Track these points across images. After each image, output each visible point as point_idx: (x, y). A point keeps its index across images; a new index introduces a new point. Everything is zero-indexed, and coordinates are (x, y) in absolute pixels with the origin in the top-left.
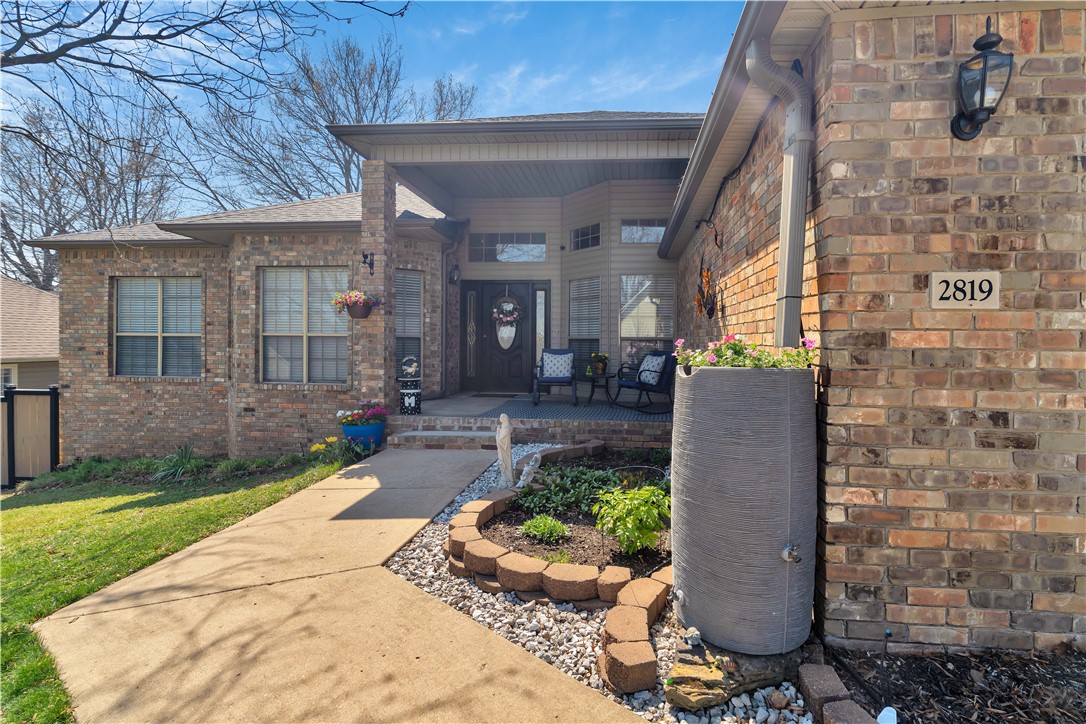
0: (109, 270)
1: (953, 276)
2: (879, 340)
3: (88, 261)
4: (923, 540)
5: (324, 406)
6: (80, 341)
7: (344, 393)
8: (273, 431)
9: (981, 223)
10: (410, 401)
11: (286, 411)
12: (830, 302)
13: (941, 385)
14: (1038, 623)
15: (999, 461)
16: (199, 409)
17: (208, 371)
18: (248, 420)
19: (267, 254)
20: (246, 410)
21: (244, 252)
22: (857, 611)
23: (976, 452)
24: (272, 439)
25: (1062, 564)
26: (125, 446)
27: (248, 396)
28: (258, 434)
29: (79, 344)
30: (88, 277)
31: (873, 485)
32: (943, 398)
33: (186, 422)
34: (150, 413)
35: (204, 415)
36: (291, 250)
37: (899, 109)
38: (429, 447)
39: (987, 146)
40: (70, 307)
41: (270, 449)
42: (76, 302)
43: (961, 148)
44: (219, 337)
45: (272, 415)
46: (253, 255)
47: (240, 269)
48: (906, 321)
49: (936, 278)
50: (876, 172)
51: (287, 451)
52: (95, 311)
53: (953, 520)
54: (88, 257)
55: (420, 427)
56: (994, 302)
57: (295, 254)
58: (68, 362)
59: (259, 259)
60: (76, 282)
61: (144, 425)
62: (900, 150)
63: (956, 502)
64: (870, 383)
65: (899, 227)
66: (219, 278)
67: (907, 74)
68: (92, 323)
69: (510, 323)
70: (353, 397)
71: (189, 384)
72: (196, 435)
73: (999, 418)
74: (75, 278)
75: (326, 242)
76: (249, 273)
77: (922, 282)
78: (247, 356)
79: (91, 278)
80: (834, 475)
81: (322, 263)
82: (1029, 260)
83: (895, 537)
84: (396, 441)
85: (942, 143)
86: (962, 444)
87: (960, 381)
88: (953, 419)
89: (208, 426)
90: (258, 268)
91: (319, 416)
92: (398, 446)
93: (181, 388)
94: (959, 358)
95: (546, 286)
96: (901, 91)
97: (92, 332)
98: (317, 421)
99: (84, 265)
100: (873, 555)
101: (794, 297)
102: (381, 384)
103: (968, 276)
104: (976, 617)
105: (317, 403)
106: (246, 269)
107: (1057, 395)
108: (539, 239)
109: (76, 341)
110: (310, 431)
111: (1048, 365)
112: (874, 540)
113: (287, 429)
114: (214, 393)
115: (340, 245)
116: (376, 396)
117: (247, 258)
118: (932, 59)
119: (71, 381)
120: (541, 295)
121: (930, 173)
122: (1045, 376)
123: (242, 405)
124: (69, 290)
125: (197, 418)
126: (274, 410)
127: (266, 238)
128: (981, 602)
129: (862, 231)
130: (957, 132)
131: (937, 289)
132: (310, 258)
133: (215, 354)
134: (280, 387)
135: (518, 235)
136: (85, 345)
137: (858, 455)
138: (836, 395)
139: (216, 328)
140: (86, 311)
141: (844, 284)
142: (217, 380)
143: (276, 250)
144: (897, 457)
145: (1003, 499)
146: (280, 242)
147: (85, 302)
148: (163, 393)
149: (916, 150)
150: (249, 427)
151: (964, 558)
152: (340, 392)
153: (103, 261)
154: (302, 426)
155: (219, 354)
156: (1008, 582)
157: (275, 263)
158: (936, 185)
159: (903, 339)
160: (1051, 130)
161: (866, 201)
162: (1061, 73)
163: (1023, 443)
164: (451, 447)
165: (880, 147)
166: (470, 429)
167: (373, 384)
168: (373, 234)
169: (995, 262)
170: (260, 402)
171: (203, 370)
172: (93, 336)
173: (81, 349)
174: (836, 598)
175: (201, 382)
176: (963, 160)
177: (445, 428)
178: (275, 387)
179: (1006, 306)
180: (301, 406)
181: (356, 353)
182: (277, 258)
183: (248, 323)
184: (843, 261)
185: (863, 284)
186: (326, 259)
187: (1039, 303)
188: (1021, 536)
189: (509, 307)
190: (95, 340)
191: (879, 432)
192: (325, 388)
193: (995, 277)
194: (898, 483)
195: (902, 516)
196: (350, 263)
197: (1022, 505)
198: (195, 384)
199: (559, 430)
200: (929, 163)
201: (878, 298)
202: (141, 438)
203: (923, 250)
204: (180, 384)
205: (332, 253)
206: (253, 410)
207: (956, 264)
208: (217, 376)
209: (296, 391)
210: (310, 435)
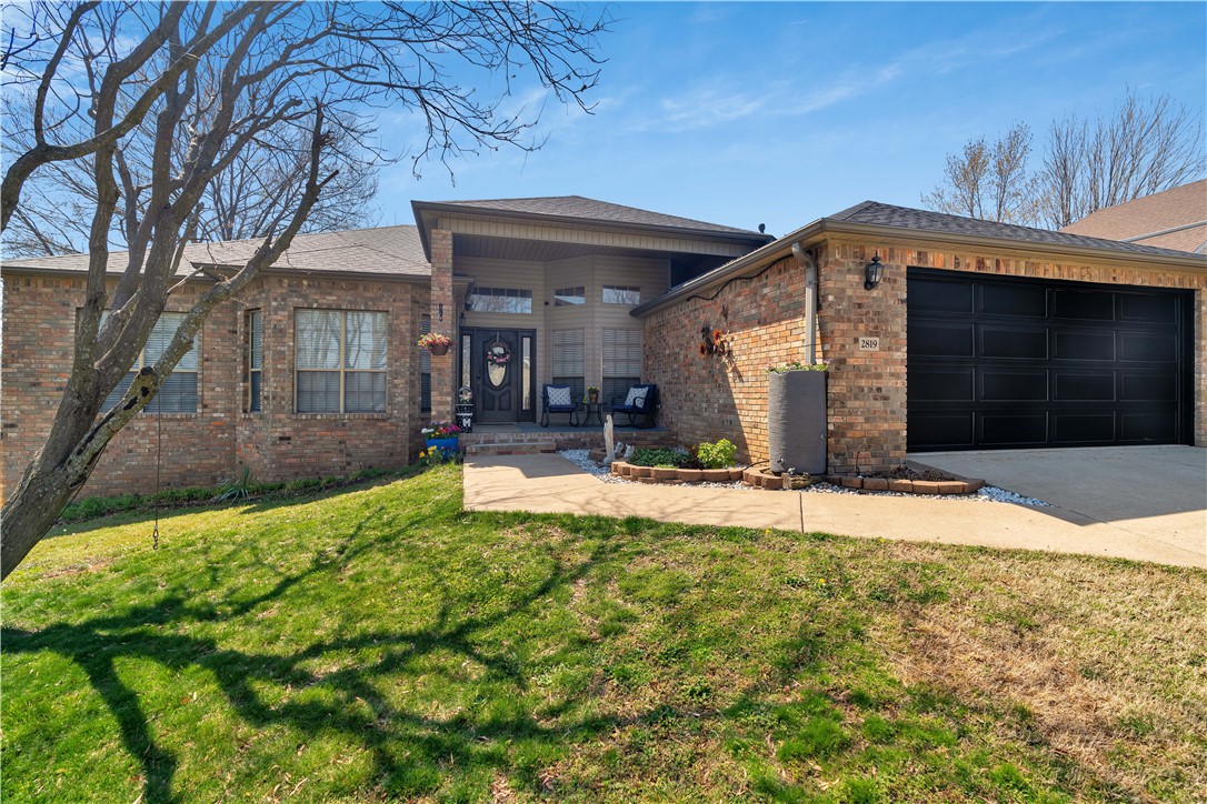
0: (76, 301)
1: (865, 339)
2: (843, 361)
3: (46, 290)
4: (858, 434)
5: (364, 433)
6: (33, 375)
7: (384, 420)
8: (310, 457)
9: (873, 320)
10: (467, 422)
11: (325, 438)
12: (827, 347)
13: (862, 378)
14: (890, 462)
15: (879, 405)
16: (194, 445)
17: (205, 406)
18: (283, 448)
19: (305, 297)
20: (281, 439)
21: (281, 294)
22: (838, 462)
23: (873, 401)
24: (309, 464)
25: (897, 440)
26: (95, 487)
27: (284, 426)
28: (294, 460)
29: (32, 380)
30: (46, 308)
31: (842, 415)
32: (863, 383)
33: (177, 458)
34: (130, 451)
35: (199, 450)
36: (331, 294)
37: (849, 277)
38: (500, 453)
39: (874, 293)
40: (19, 338)
41: (307, 474)
42: (28, 334)
43: (867, 293)
44: (220, 372)
45: (310, 443)
46: (290, 297)
47: (276, 310)
48: (852, 355)
49: (861, 339)
50: (842, 299)
51: (325, 474)
52: (56, 344)
53: (866, 426)
54: (45, 286)
55: (482, 441)
56: (877, 349)
57: (335, 298)
58: (15, 398)
59: (296, 300)
60: (27, 312)
61: (122, 464)
62: (849, 292)
63: (867, 420)
64: (841, 377)
65: (849, 320)
66: (220, 315)
67: (851, 265)
68: (52, 357)
69: (500, 365)
70: (392, 424)
71: (182, 420)
72: (189, 470)
73: (879, 389)
74: (27, 307)
75: (365, 289)
76: (286, 313)
77: (856, 340)
78: (283, 389)
79: (50, 309)
80: (831, 412)
81: (363, 308)
82: (887, 334)
83: (850, 434)
84: (474, 450)
85: (862, 291)
86: (869, 400)
87: (868, 377)
88: (866, 390)
89: (204, 462)
90: (296, 308)
91: (358, 442)
92: (475, 454)
93: (171, 424)
94: (867, 368)
95: (532, 334)
96: (849, 271)
97: (51, 366)
98: (356, 446)
99: (40, 294)
100: (843, 441)
101: (814, 345)
102: (449, 409)
103: (870, 339)
104: (873, 461)
105: (356, 430)
106: (283, 310)
107: (894, 381)
108: (524, 294)
109: (27, 375)
110: (348, 455)
111: (892, 371)
112: (843, 435)
113: (325, 455)
114: (211, 428)
115: (380, 293)
116: (444, 418)
117: (284, 299)
118: (859, 260)
119: (19, 420)
120: (527, 341)
121: (858, 301)
122: (892, 375)
123: (277, 435)
124: (17, 320)
125: (191, 453)
126: (311, 438)
127: (305, 282)
128: (874, 456)
129: (838, 321)
130: (866, 287)
131: (861, 343)
132: (350, 302)
133: (213, 390)
134: (319, 417)
135: (521, 291)
136: (41, 380)
137: (838, 404)
138: (830, 381)
139: (214, 364)
140: (42, 343)
141: (833, 340)
142: (215, 415)
143: (315, 294)
144: (850, 404)
145: (880, 418)
146: (319, 286)
147: (41, 334)
148: (148, 430)
149: (854, 292)
150: (284, 454)
151: (870, 440)
152: (378, 420)
153: (67, 291)
154: (341, 451)
155: (218, 389)
156: (882, 447)
157: (315, 305)
158: (860, 306)
159: (851, 361)
160: (892, 289)
161: (839, 310)
162: (894, 270)
163: (886, 398)
164: (516, 453)
165: (843, 291)
166: (522, 441)
167: (441, 408)
168: (442, 289)
169: (877, 334)
170: (297, 431)
171: (200, 405)
172: (52, 371)
173: (34, 385)
174: (832, 457)
175: (196, 417)
176: (868, 297)
177: (501, 441)
178: (314, 417)
179: (881, 350)
180: (341, 433)
181: (396, 386)
182: (316, 301)
183: (284, 359)
184: (832, 332)
185: (839, 341)
186: (366, 304)
187: (890, 349)
188: (886, 431)
189: (499, 350)
190: (55, 375)
191: (844, 395)
192: (366, 417)
193: (877, 339)
194: (850, 414)
195: (851, 426)
196: (390, 309)
197: (886, 420)
198: (189, 419)
199: (588, 439)
200: (858, 298)
201: (843, 346)
202: (117, 477)
203: (856, 329)
204: (170, 420)
205: (371, 299)
206: (289, 439)
207: (866, 335)
208: (216, 411)
209: (335, 420)
210: (349, 459)
